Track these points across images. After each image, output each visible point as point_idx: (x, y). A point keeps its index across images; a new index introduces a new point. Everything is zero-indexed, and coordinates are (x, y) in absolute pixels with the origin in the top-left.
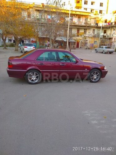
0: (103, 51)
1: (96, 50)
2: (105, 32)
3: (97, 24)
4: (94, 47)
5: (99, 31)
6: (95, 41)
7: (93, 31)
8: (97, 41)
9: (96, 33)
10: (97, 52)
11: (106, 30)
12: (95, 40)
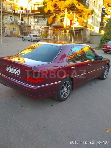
0: (32, 39)
1: (23, 38)
2: (22, 20)
3: (14, 10)
4: (14, 35)
5: (16, 18)
6: (14, 29)
7: (10, 17)
8: (16, 28)
9: (13, 20)
10: (24, 40)
11: (23, 18)
12: (14, 27)
